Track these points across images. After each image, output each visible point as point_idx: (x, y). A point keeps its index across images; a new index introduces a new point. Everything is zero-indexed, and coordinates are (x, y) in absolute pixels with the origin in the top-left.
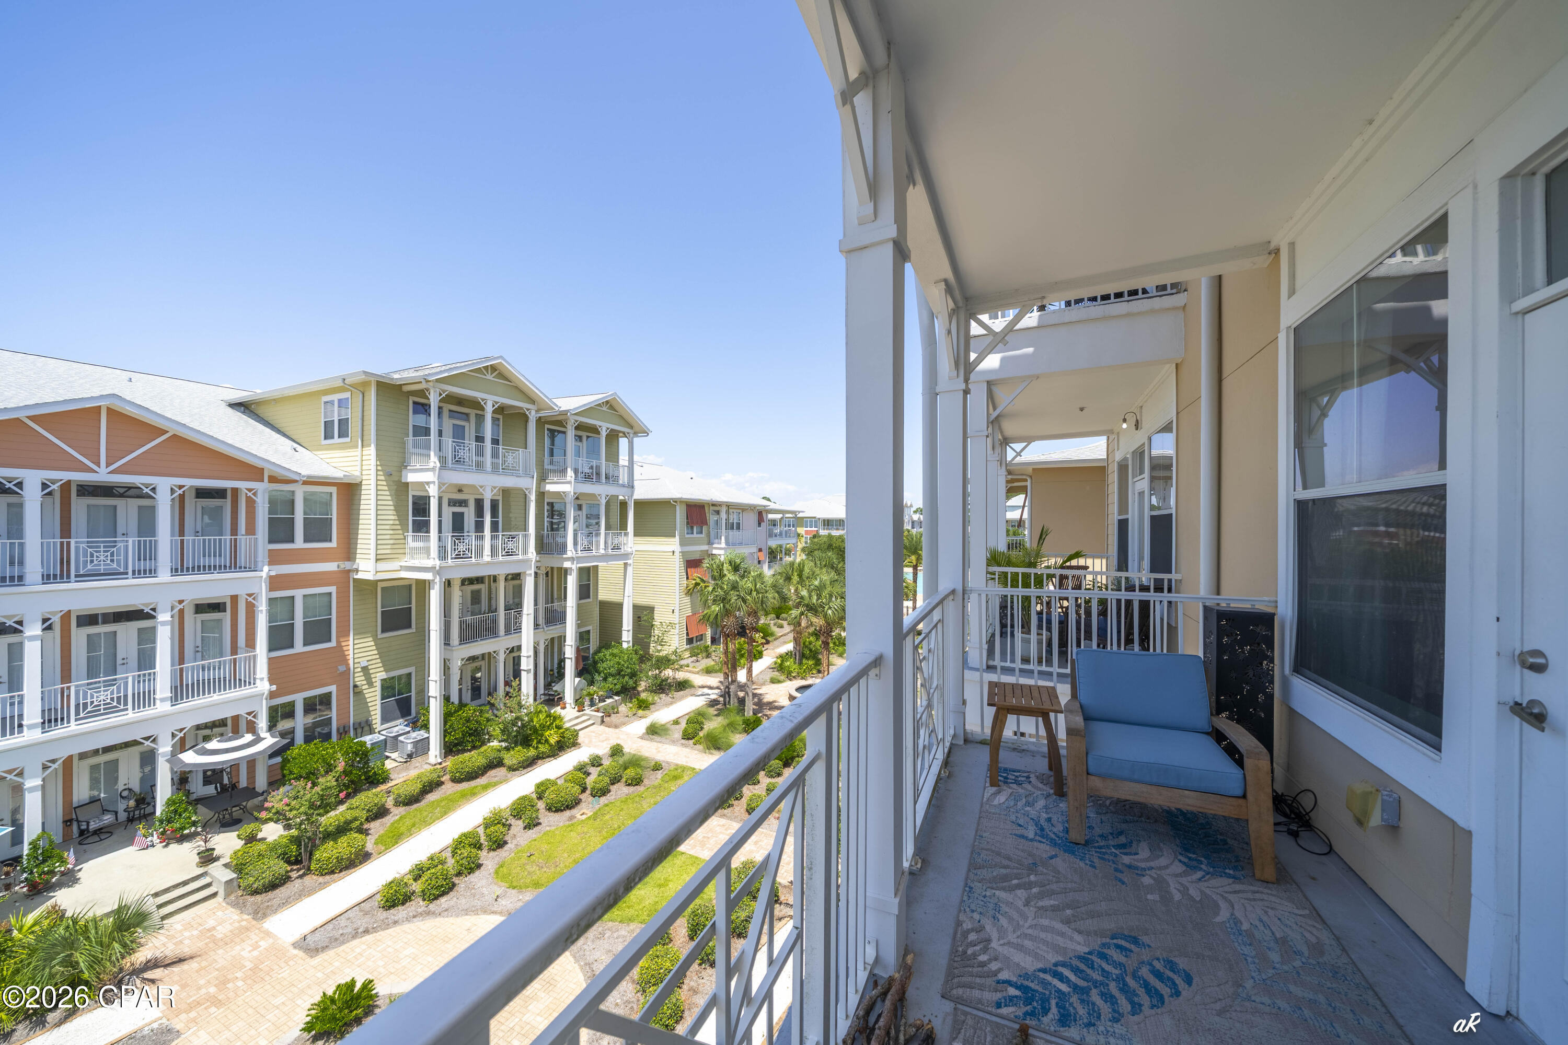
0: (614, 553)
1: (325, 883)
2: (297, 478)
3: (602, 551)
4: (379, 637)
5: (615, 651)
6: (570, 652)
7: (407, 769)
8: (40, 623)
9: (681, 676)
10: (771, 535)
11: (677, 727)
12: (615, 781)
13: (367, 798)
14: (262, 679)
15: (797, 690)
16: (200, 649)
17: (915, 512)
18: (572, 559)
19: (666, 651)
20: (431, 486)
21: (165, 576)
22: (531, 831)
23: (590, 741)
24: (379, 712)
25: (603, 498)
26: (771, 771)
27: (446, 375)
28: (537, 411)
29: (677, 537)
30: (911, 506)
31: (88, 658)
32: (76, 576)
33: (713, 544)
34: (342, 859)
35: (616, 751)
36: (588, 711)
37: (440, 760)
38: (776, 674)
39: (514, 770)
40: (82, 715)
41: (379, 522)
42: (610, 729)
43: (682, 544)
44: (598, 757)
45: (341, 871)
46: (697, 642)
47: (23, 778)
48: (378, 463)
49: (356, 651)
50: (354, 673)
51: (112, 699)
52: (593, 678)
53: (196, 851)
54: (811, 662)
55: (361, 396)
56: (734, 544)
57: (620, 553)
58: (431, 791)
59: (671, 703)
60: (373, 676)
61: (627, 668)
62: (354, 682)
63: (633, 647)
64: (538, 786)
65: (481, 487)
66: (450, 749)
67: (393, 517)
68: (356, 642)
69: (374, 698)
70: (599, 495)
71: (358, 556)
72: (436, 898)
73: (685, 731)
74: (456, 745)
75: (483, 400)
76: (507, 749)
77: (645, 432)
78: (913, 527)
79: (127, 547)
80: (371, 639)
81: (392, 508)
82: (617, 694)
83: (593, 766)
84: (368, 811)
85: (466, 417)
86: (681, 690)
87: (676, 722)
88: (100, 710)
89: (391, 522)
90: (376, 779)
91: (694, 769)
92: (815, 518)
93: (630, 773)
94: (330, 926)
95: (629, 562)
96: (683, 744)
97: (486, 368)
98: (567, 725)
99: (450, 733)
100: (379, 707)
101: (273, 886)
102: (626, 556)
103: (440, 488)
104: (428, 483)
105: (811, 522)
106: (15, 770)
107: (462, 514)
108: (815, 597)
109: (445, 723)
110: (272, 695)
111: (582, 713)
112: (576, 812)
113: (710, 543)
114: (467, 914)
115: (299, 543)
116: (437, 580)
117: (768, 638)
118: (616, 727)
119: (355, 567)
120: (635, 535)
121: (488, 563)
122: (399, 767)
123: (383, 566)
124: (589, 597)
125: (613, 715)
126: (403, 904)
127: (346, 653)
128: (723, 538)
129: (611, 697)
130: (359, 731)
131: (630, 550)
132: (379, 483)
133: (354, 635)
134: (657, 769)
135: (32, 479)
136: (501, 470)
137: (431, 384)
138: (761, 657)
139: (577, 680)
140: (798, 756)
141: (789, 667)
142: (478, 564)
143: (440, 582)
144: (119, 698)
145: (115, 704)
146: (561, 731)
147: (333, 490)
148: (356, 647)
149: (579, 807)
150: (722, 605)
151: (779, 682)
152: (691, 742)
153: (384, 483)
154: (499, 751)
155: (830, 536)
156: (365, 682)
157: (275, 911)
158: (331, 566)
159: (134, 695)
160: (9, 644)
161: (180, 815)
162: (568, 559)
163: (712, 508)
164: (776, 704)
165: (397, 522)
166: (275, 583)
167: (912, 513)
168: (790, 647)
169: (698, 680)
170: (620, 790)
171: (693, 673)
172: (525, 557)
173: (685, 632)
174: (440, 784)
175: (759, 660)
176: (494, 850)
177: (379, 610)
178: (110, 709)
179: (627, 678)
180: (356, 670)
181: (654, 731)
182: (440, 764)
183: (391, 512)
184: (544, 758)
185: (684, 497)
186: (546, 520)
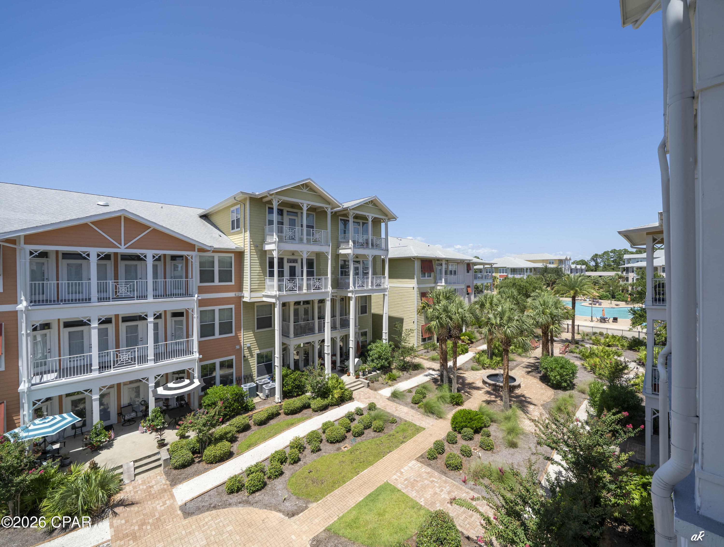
0: (377, 288)
1: (207, 469)
2: (209, 249)
3: (370, 287)
4: (256, 331)
5: (378, 345)
6: (352, 344)
7: (265, 404)
8: (97, 321)
9: (417, 360)
10: (476, 278)
11: (410, 394)
12: (367, 427)
13: (239, 420)
14: (196, 352)
15: (488, 377)
16: (174, 335)
17: (573, 263)
18: (352, 292)
19: (408, 345)
20: (275, 251)
21: (150, 299)
22: (315, 454)
23: (360, 398)
24: (256, 370)
25: (370, 257)
26: (465, 436)
27: (280, 190)
28: (332, 209)
29: (416, 279)
30: (570, 259)
31: (127, 337)
32: (113, 299)
33: (437, 283)
34: (216, 456)
35: (372, 407)
36: (362, 379)
37: (280, 401)
38: (475, 365)
39: (316, 411)
40: (116, 366)
41: (252, 272)
42: (372, 391)
43: (418, 283)
44: (360, 409)
45: (216, 463)
46: (428, 340)
47: (91, 394)
48: (251, 240)
49: (244, 338)
50: (244, 350)
51: (129, 359)
52: (367, 359)
53: (156, 440)
54: (499, 359)
55: (243, 205)
56: (450, 283)
57: (380, 288)
58: (272, 418)
59: (409, 378)
60: (253, 352)
61: (384, 355)
62: (244, 354)
63: (389, 342)
64: (325, 424)
65: (301, 252)
66: (286, 395)
67: (259, 269)
68: (244, 334)
69: (253, 363)
70: (368, 255)
71: (244, 289)
72: (254, 492)
73: (414, 398)
74: (289, 393)
75: (301, 203)
76: (314, 398)
77: (394, 218)
78: (571, 273)
79: (134, 285)
80: (252, 332)
81: (258, 264)
82: (379, 369)
83: (358, 415)
84: (239, 427)
85: (296, 214)
86: (416, 370)
87: (410, 391)
88: (123, 364)
89: (258, 272)
90: (246, 409)
91: (416, 426)
92: (505, 267)
93: (376, 424)
94: (200, 499)
95: (386, 293)
96: (412, 407)
97: (303, 185)
98: (347, 387)
99: (285, 386)
100: (256, 368)
101: (184, 466)
102: (384, 290)
103: (278, 252)
104: (273, 250)
105: (503, 270)
106: (88, 390)
107: (295, 267)
108: (498, 319)
109: (283, 380)
110: (200, 360)
111: (358, 379)
112: (341, 445)
113: (436, 283)
114: (266, 508)
115: (217, 283)
116: (278, 303)
117: (472, 340)
118: (376, 390)
119: (243, 295)
120: (389, 278)
121: (305, 294)
122: (261, 402)
123: (254, 294)
124: (366, 313)
125: (375, 382)
126: (237, 492)
127: (240, 339)
128: (443, 279)
129: (375, 371)
130: (247, 380)
131: (386, 286)
132: (252, 251)
133: (243, 330)
134: (393, 423)
135: (93, 252)
136: (312, 242)
137: (273, 196)
138: (467, 352)
139: (357, 360)
140: (485, 426)
141: (483, 360)
142: (299, 294)
143: (279, 304)
144: (132, 358)
145: (130, 361)
146: (343, 391)
147: (232, 255)
148: (244, 336)
149: (345, 442)
150: (437, 321)
151: (477, 370)
152: (417, 405)
153: (254, 251)
154: (309, 399)
155: (515, 279)
156: (249, 355)
157: (180, 482)
158: (232, 295)
159: (138, 357)
160: (69, 332)
161: (157, 418)
162: (350, 292)
163: (437, 262)
164: (474, 385)
165: (261, 272)
166: (201, 303)
167: (571, 264)
168: (485, 347)
169: (426, 364)
170: (369, 433)
171: (424, 359)
172: (326, 290)
173: (421, 334)
174: (278, 414)
175: (466, 354)
176: (292, 464)
177: (256, 317)
178: (128, 364)
179: (384, 361)
180: (245, 348)
181: (395, 396)
182: (280, 403)
183: (257, 266)
184: (333, 406)
185: (419, 255)
186: (340, 270)
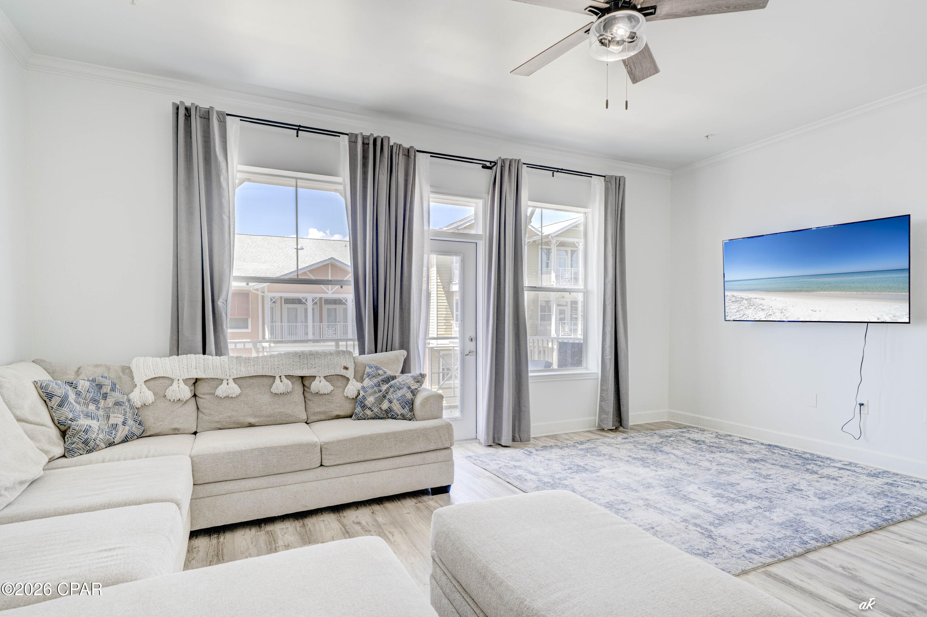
135: (310, 298)
186: (539, 313)
